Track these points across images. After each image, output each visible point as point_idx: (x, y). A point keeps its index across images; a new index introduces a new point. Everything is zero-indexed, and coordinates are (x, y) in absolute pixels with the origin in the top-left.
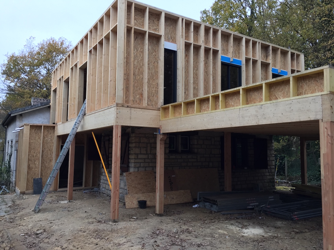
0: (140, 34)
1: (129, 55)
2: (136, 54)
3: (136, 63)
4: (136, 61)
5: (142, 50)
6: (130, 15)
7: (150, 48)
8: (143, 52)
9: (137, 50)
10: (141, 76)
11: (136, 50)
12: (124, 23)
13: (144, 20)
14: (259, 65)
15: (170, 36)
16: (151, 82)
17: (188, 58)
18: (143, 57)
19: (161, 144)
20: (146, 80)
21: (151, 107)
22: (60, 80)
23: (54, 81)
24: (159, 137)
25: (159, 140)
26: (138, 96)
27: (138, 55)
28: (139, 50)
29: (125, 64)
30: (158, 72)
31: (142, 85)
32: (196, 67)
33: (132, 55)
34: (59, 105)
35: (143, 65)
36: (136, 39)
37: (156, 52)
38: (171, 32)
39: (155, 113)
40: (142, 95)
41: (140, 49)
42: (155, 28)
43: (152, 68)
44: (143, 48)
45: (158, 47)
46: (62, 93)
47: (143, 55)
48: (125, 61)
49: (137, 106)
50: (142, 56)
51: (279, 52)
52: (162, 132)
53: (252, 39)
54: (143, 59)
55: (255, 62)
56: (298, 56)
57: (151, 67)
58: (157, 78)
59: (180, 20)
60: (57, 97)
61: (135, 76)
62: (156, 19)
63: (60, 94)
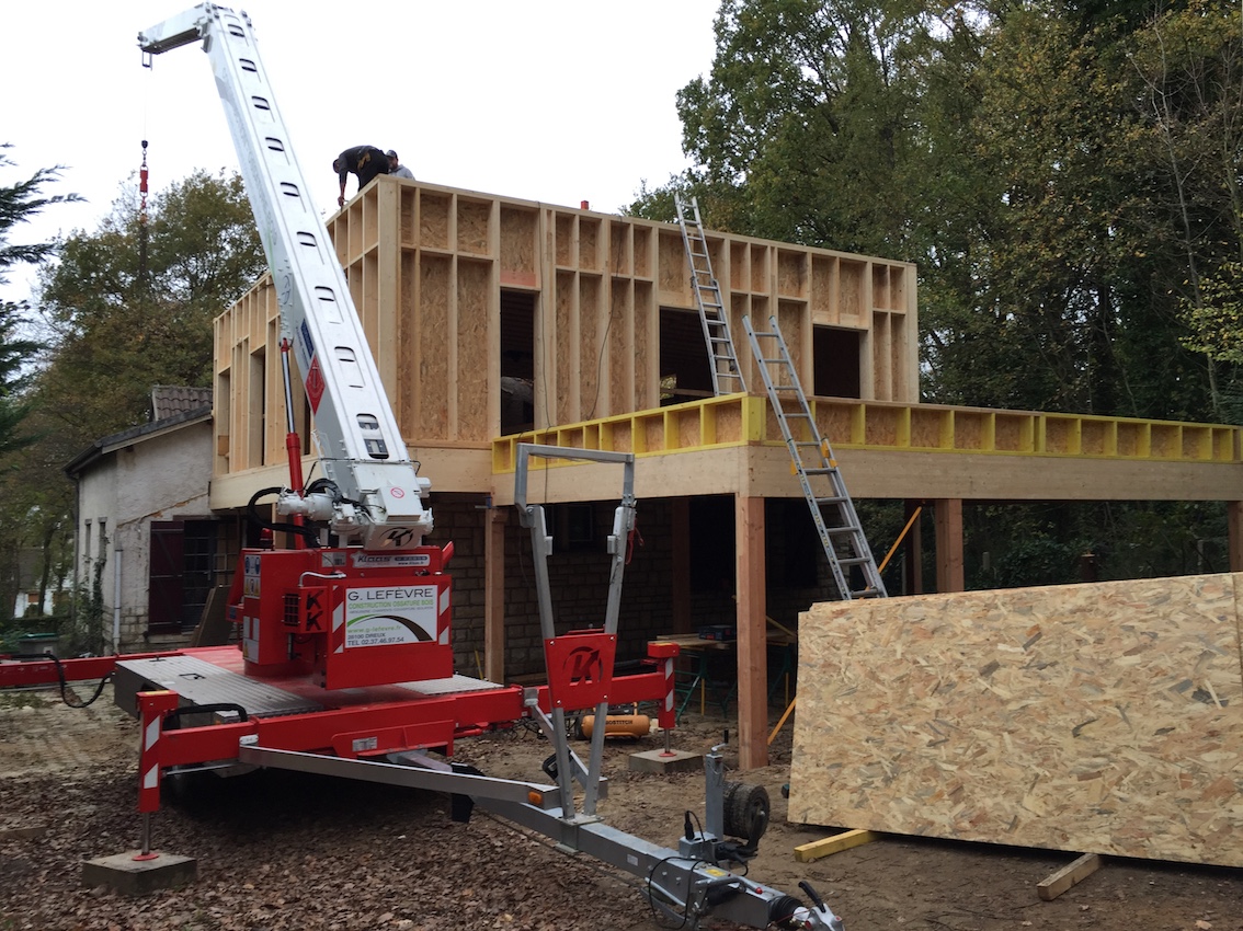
0: (436, 263)
1: (410, 317)
2: (427, 311)
3: (427, 334)
4: (429, 329)
5: (443, 300)
6: (410, 216)
7: (464, 292)
8: (445, 305)
9: (431, 302)
10: (443, 365)
11: (427, 302)
12: (394, 241)
13: (446, 225)
14: (773, 308)
15: (517, 256)
16: (468, 379)
17: (568, 309)
18: (446, 317)
19: (494, 532)
20: (454, 377)
21: (469, 442)
22: (240, 346)
23: (221, 345)
24: (491, 516)
25: (491, 524)
26: (435, 417)
27: (434, 313)
28: (436, 301)
29: (400, 341)
30: (485, 351)
31: (446, 389)
32: (589, 331)
33: (418, 318)
34: (238, 421)
35: (446, 337)
36: (427, 275)
37: (479, 301)
38: (519, 246)
39: (478, 456)
40: (444, 412)
41: (437, 297)
42: (478, 240)
43: (470, 343)
44: (445, 296)
45: (486, 287)
46: (246, 385)
47: (446, 313)
48: (399, 334)
49: (432, 441)
50: (443, 315)
51: (836, 267)
52: (495, 503)
53: (750, 241)
54: (446, 324)
55: (760, 303)
56: (897, 272)
57: (469, 339)
58: (485, 367)
59: (544, 214)
60: (233, 395)
61: (427, 368)
62: (480, 218)
63: (239, 389)
